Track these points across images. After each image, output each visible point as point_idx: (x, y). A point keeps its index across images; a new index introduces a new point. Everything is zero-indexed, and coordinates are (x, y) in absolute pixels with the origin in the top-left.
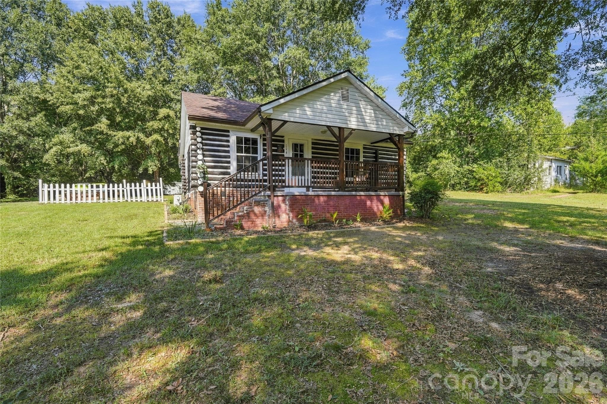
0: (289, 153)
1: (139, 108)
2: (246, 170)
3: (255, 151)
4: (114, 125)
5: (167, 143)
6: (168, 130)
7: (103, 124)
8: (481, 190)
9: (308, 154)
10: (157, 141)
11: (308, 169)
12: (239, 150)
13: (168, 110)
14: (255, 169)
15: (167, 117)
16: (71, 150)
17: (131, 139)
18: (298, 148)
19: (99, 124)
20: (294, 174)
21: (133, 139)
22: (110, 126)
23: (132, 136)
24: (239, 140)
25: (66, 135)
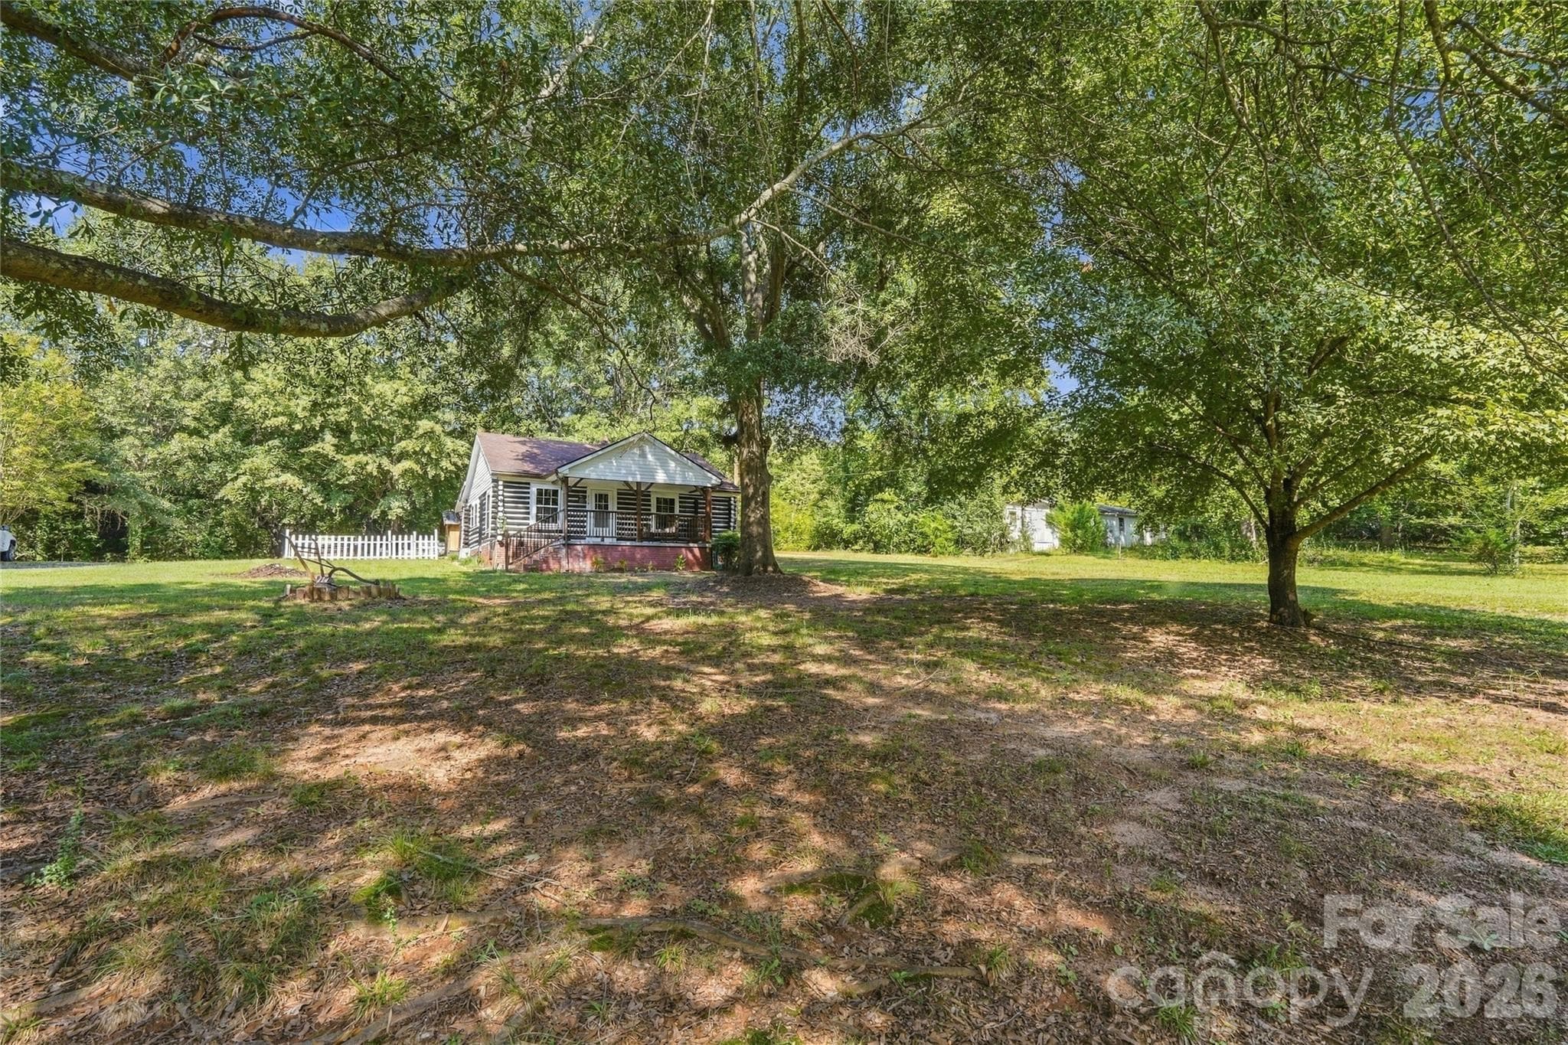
0: (591, 505)
1: (387, 420)
2: (546, 521)
3: (555, 502)
4: (345, 446)
5: (426, 473)
6: (429, 454)
7: (327, 444)
8: (927, 551)
9: (613, 506)
10: (411, 471)
11: (612, 521)
12: (539, 501)
13: (431, 424)
14: (555, 521)
15: (429, 435)
16: (268, 483)
17: (369, 468)
18: (602, 498)
19: (320, 444)
20: (596, 525)
21: (372, 468)
22: (338, 448)
23: (372, 463)
24: (540, 492)
25: (261, 458)
